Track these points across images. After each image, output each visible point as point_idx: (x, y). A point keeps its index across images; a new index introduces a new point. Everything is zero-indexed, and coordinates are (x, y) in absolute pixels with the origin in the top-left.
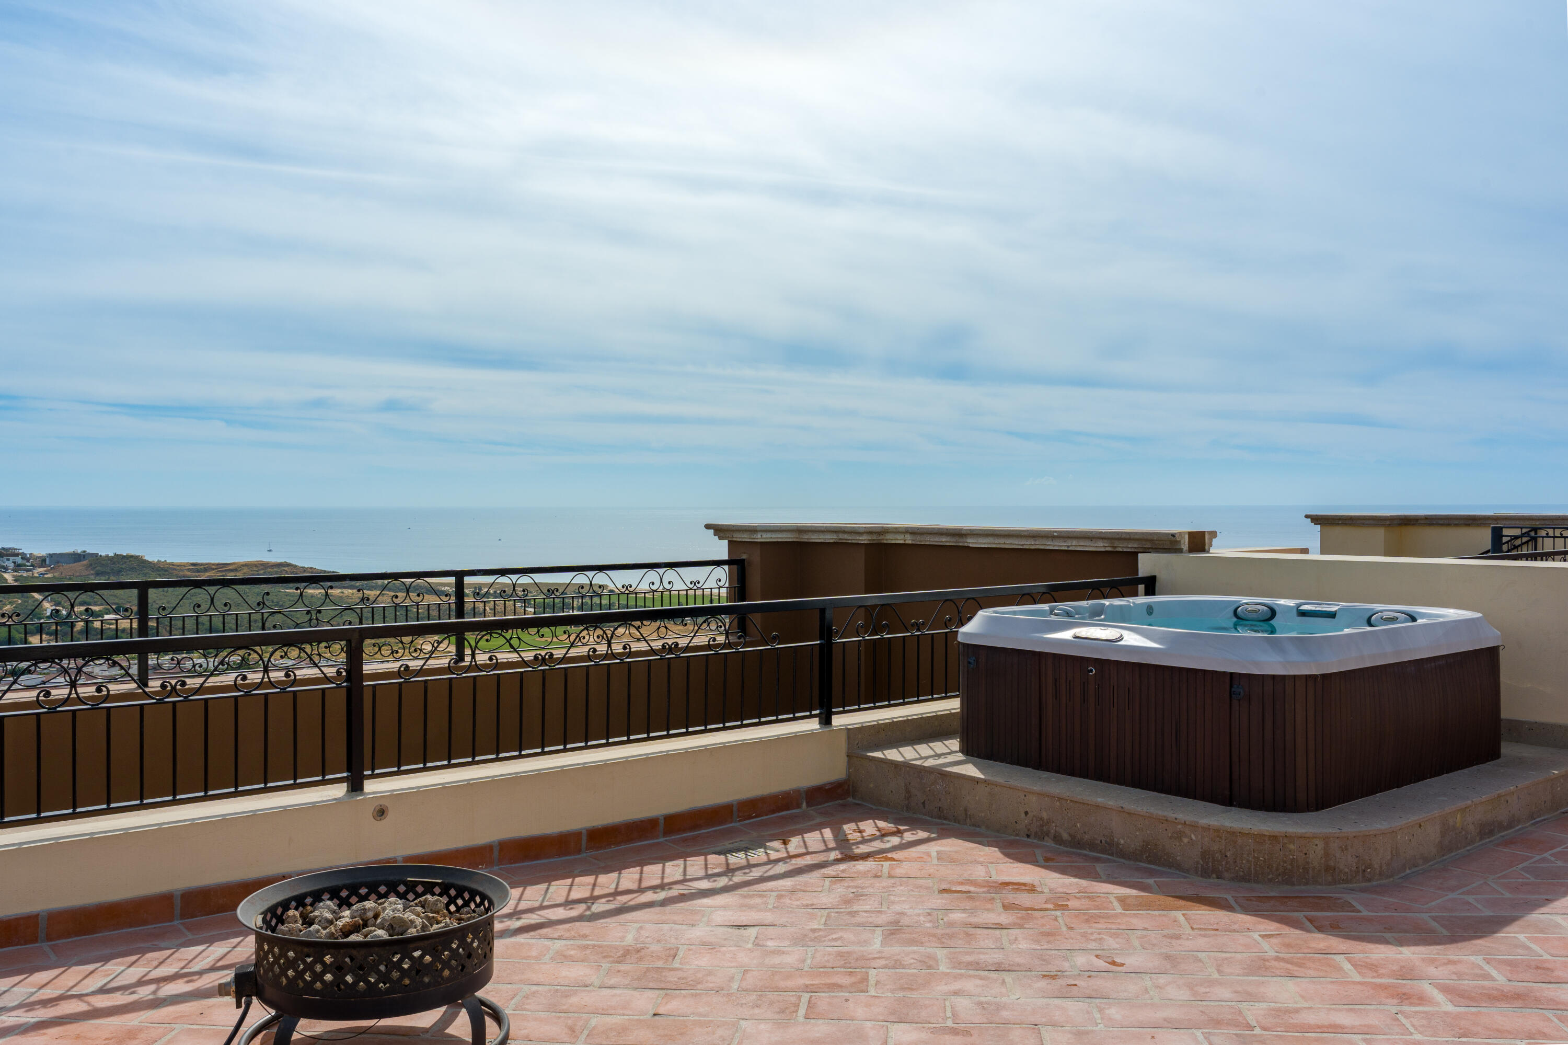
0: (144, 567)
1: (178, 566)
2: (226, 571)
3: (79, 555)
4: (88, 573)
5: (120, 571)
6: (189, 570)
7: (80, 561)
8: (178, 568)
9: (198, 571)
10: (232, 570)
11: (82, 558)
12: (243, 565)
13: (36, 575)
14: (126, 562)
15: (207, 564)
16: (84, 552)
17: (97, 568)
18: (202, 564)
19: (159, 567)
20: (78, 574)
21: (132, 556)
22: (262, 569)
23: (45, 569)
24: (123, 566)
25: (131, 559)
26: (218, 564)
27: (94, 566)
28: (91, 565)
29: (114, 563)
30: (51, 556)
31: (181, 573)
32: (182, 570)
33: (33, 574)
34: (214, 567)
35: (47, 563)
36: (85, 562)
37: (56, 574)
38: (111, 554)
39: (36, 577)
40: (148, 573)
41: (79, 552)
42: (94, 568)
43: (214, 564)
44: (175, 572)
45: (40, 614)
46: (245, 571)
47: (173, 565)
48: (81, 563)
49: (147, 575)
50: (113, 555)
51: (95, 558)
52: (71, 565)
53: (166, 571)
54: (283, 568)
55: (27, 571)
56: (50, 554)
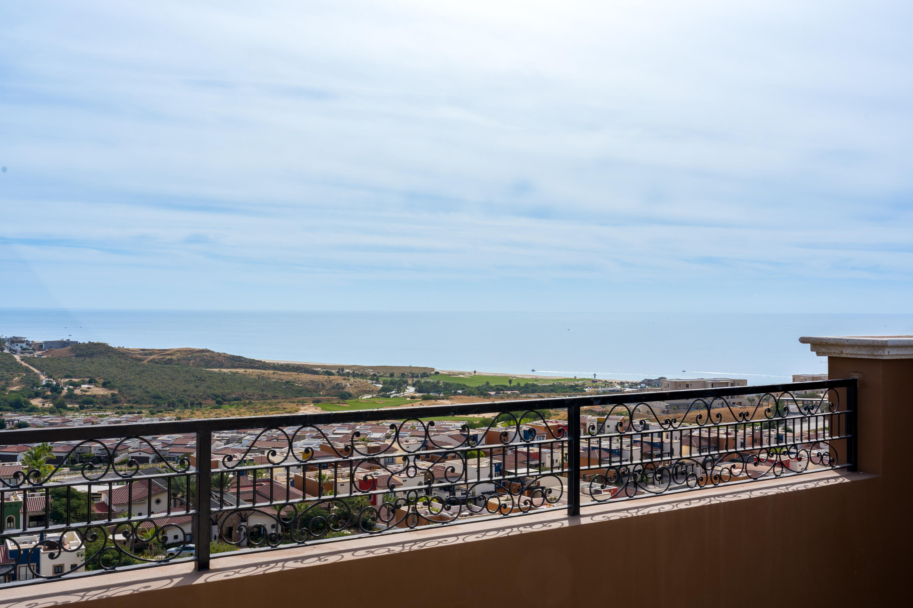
0: (109, 351)
1: (132, 351)
2: (165, 355)
3: (65, 342)
4: (71, 355)
5: (92, 354)
6: (139, 354)
7: (65, 346)
8: (132, 352)
9: (146, 355)
10: (169, 354)
11: (67, 344)
12: (176, 351)
13: (36, 356)
14: (96, 348)
15: (152, 350)
16: (69, 340)
17: (78, 352)
18: (148, 350)
19: (119, 352)
20: (64, 356)
21: (101, 344)
22: (190, 354)
23: (42, 352)
24: (95, 351)
25: (100, 346)
26: (160, 350)
27: (74, 350)
28: (73, 349)
29: (89, 349)
30: (46, 343)
31: (134, 356)
32: (134, 354)
33: (34, 356)
34: (157, 352)
35: (44, 348)
36: (69, 348)
37: (49, 356)
39: (36, 358)
40: (111, 356)
41: (65, 340)
42: (75, 352)
43: (157, 350)
44: (131, 355)
45: (38, 384)
46: (178, 355)
47: (129, 350)
48: (67, 348)
49: (111, 357)
50: (88, 343)
51: (75, 344)
52: (59, 349)
53: (124, 354)
54: (204, 353)
55: (30, 353)
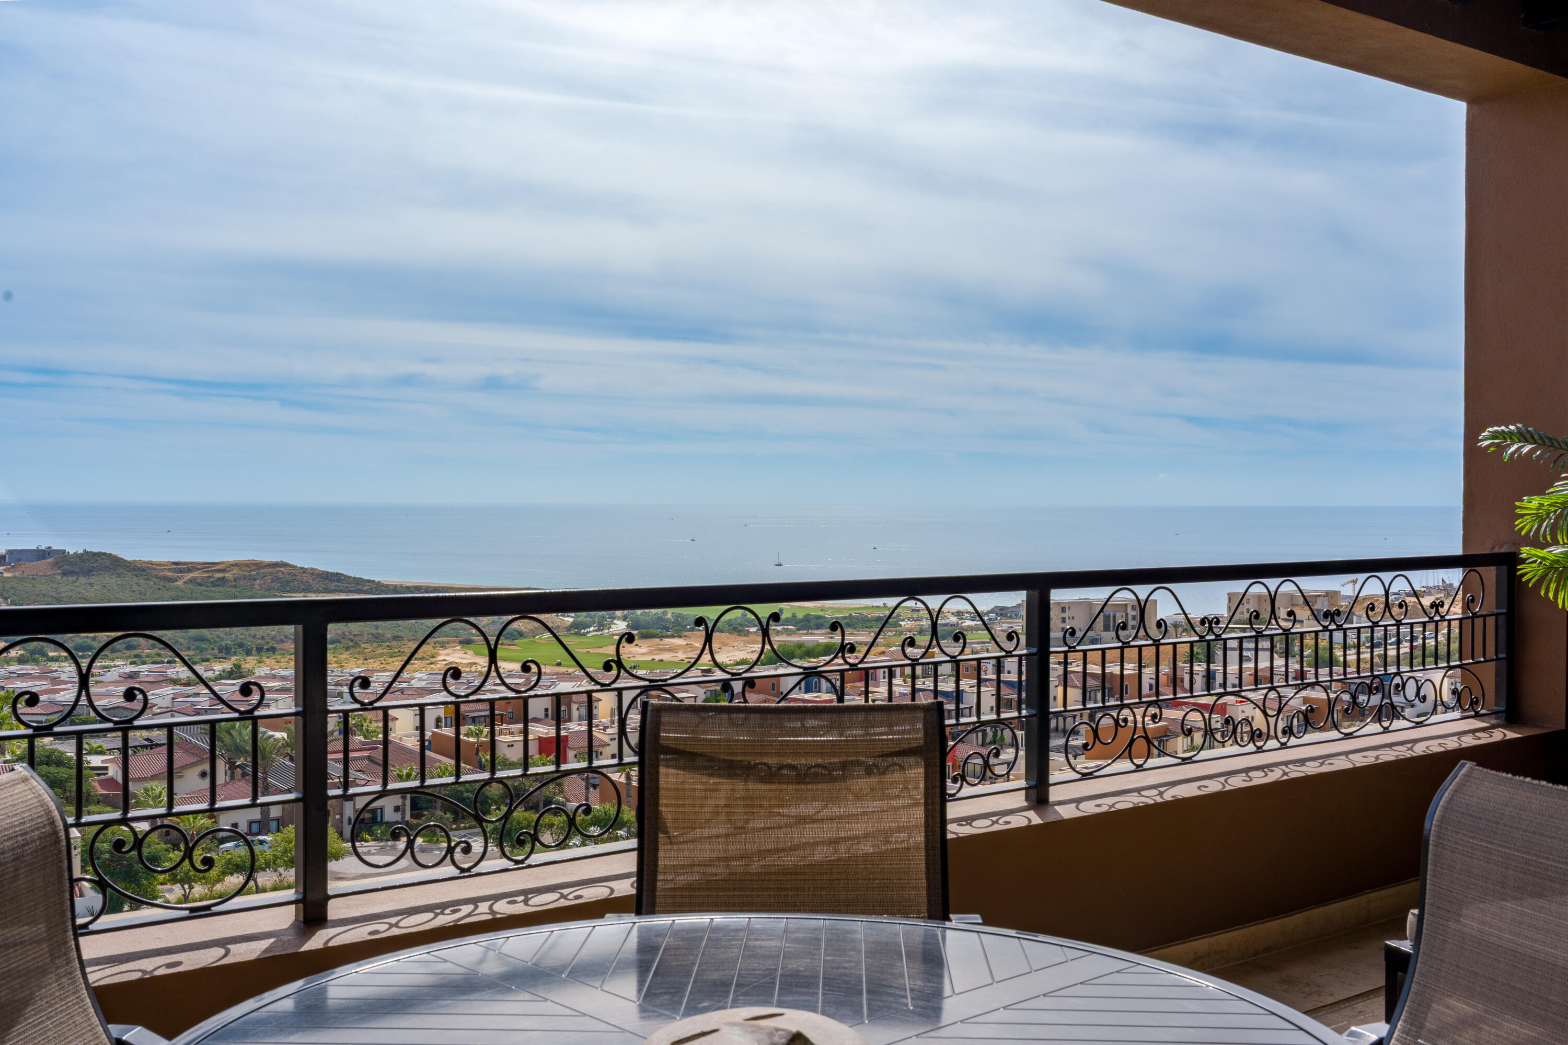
0: (118, 566)
1: (158, 565)
2: (212, 571)
3: (43, 551)
4: (54, 572)
5: (91, 571)
6: (170, 570)
7: (44, 558)
9: (181, 571)
10: (219, 571)
11: (47, 555)
12: (232, 565)
14: (97, 560)
16: (50, 548)
17: (66, 567)
18: (185, 563)
19: (136, 566)
20: (42, 573)
21: (104, 554)
22: (255, 570)
23: (4, 567)
24: (94, 565)
25: (103, 557)
26: (204, 564)
27: (60, 564)
28: (57, 563)
29: (84, 561)
30: (10, 552)
31: (161, 574)
32: (162, 571)
34: (199, 567)
35: (7, 560)
36: (50, 560)
37: (17, 574)
38: (81, 551)
40: (121, 573)
41: (43, 548)
42: (60, 567)
43: (199, 564)
44: (154, 572)
46: (235, 571)
47: (152, 564)
48: (47, 560)
49: (122, 576)
50: (82, 552)
51: (61, 555)
52: (34, 563)
53: (144, 570)
54: (278, 569)
56: (9, 550)
